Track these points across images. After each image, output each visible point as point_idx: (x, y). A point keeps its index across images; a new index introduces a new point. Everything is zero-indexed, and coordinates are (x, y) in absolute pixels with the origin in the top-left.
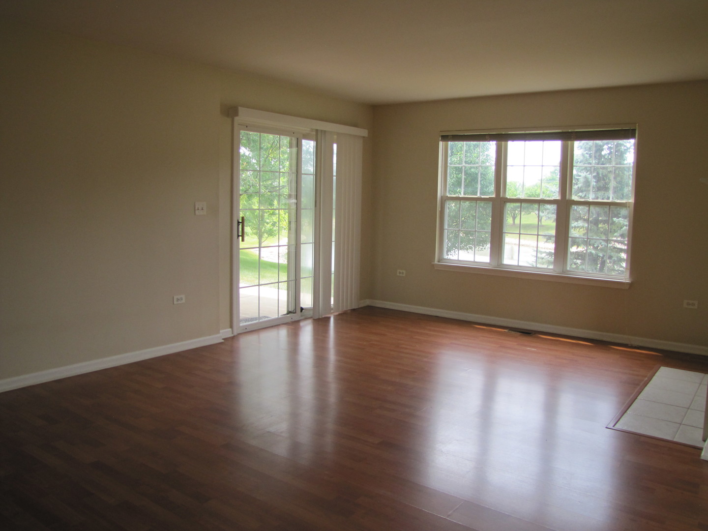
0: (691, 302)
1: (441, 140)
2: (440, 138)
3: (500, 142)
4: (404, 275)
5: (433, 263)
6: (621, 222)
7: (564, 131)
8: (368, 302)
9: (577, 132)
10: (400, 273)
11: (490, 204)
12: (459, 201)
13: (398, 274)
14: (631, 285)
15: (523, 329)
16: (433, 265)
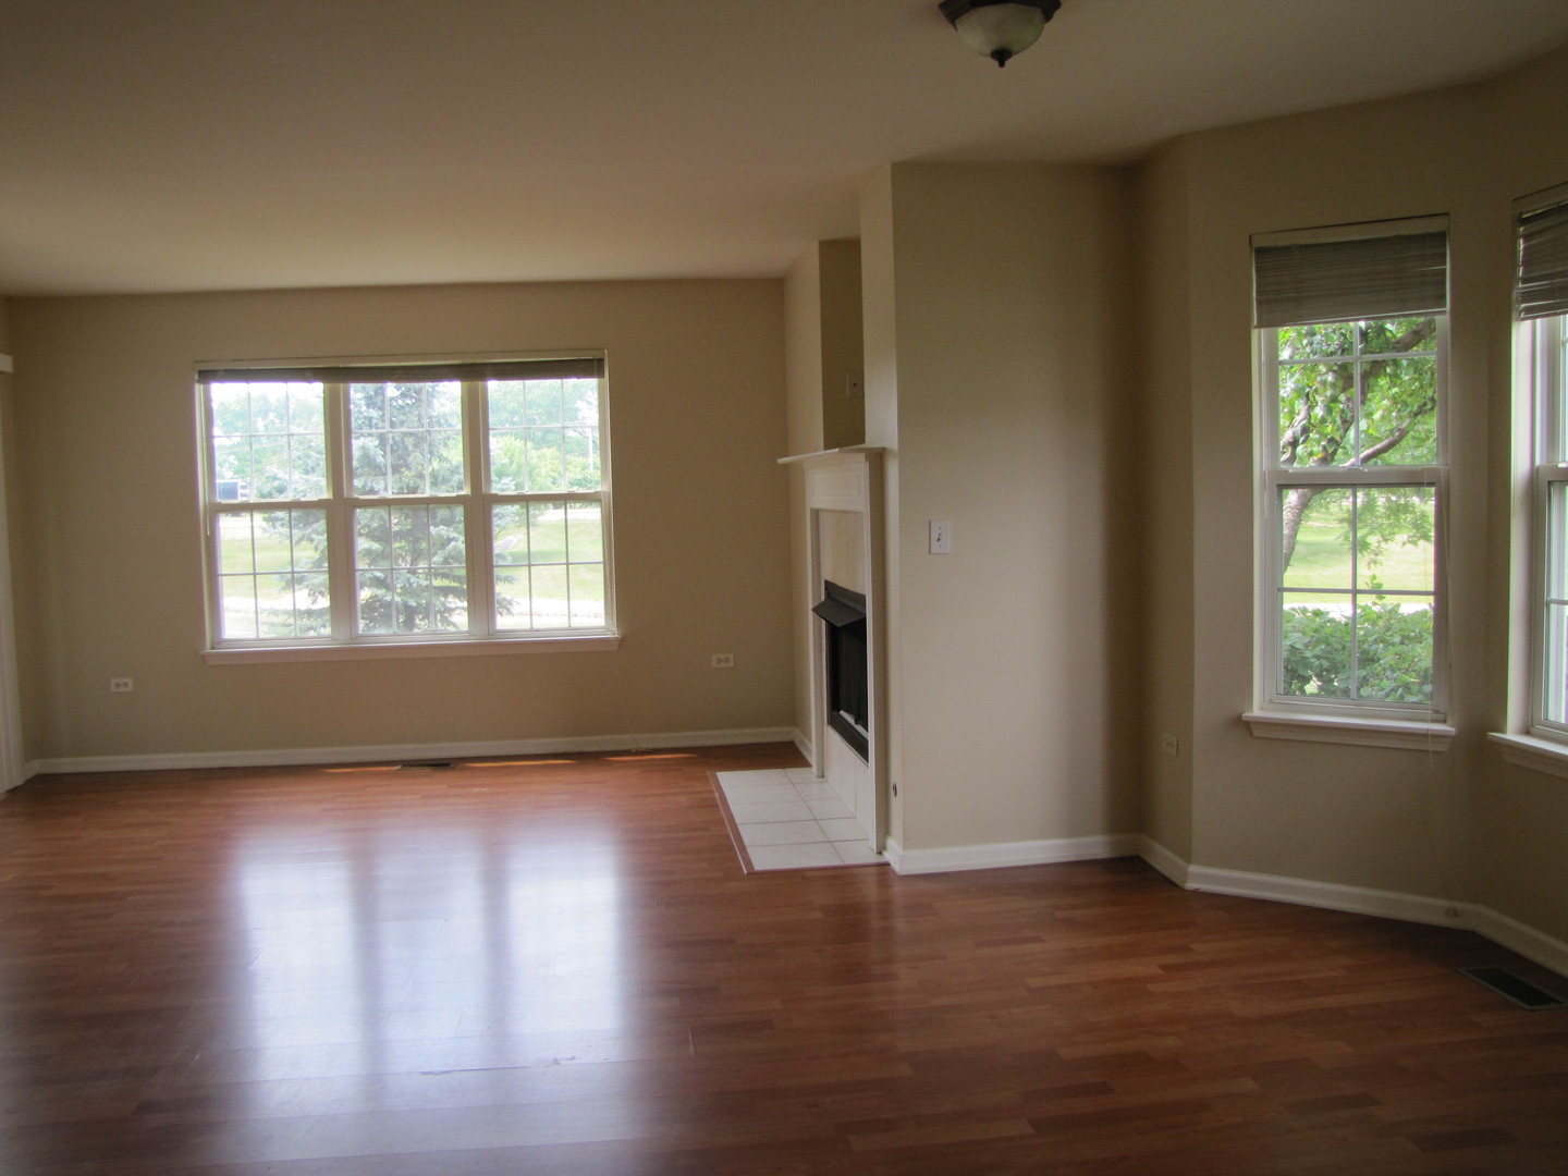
0: (723, 656)
1: (198, 382)
2: (197, 377)
3: (334, 385)
4: (130, 688)
5: (202, 653)
6: (444, 533)
7: (468, 361)
8: (38, 766)
9: (495, 364)
10: (118, 685)
11: (322, 514)
12: (249, 515)
13: (113, 689)
14: (622, 642)
15: (430, 760)
16: (203, 657)
